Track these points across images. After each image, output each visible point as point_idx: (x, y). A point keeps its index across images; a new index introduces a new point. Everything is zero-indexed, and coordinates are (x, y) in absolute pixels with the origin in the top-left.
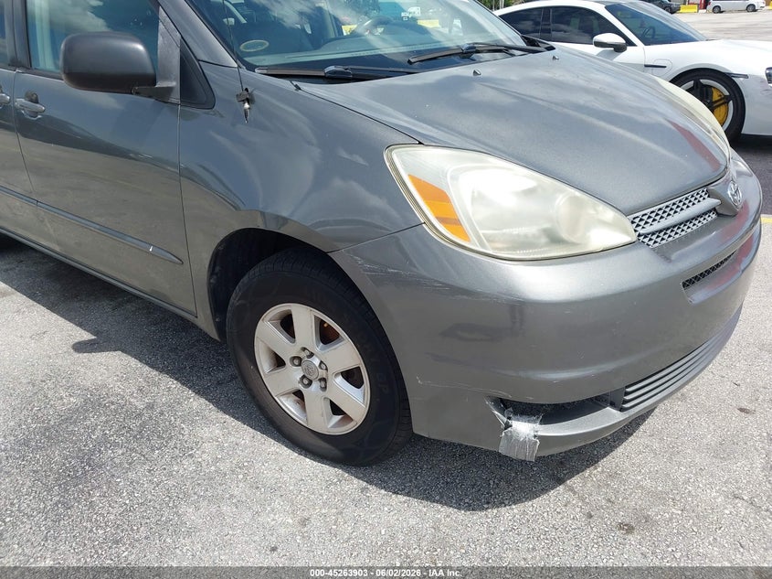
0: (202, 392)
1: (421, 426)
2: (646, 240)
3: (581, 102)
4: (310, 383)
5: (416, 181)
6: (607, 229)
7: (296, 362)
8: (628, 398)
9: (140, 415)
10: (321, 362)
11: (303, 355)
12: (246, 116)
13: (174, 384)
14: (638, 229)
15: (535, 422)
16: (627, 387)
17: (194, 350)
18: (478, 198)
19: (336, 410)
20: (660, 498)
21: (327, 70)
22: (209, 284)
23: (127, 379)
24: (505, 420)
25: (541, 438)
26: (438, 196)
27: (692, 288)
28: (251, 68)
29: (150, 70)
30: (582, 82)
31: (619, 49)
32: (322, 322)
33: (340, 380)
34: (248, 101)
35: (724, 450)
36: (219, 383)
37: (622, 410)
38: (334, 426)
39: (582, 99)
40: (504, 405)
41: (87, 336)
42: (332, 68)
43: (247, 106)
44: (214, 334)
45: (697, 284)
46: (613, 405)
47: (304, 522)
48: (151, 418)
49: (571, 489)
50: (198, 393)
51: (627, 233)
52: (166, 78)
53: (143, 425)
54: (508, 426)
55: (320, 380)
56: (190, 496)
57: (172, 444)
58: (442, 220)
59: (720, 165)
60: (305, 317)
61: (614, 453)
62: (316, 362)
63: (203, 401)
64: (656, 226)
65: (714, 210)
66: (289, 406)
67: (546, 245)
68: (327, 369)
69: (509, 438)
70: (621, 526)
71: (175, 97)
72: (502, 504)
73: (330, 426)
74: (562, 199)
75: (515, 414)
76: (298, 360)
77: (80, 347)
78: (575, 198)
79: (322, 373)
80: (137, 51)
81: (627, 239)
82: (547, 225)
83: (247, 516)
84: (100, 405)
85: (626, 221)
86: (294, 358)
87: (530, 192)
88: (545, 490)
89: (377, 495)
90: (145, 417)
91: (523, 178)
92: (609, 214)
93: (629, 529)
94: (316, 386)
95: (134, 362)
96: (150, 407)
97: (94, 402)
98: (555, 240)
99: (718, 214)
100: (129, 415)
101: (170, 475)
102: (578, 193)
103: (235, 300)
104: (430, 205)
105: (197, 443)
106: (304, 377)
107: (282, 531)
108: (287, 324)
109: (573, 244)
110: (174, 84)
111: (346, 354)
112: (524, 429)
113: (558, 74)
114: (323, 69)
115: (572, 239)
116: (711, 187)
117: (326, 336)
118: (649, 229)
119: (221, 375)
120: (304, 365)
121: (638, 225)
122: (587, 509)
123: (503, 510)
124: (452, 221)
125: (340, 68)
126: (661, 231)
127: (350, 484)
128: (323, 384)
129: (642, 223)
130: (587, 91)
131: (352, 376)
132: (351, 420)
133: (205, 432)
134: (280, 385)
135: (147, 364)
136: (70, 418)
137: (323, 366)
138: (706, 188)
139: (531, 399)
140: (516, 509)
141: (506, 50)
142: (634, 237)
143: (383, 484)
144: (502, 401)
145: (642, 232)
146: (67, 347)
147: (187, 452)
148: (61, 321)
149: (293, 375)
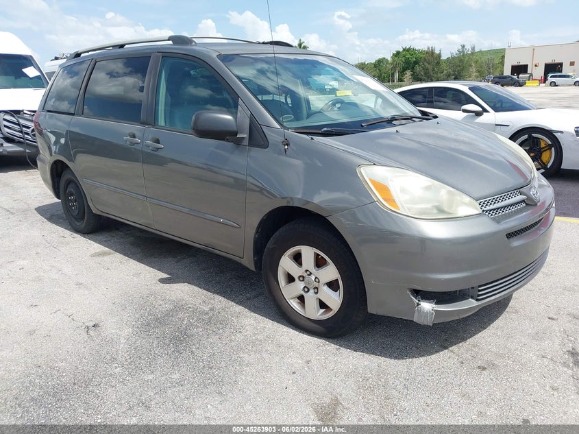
0: (240, 303)
1: (372, 308)
2: (487, 214)
3: (453, 147)
4: (309, 290)
5: (373, 182)
6: (466, 207)
7: (301, 279)
8: (480, 293)
9: (207, 313)
10: (316, 278)
11: (305, 275)
12: (286, 151)
13: (223, 299)
14: (483, 208)
15: (432, 303)
16: (480, 286)
17: (230, 283)
18: (403, 191)
19: (322, 305)
20: (502, 356)
21: (323, 130)
22: (255, 237)
23: (195, 296)
24: (417, 301)
25: (435, 311)
26: (384, 189)
27: (512, 239)
28: (288, 129)
29: (235, 129)
30: (453, 136)
31: (478, 114)
32: (318, 255)
33: (326, 288)
34: (287, 145)
35: (537, 336)
36: (248, 299)
37: (477, 300)
38: (320, 315)
39: (453, 145)
40: (416, 293)
41: (165, 276)
42: (325, 129)
43: (286, 147)
44: (252, 268)
45: (515, 238)
46: (472, 297)
47: (308, 362)
48: (213, 315)
49: (452, 351)
50: (237, 303)
51: (477, 209)
52: (241, 133)
53: (210, 319)
54: (418, 304)
55: (314, 289)
56: (244, 350)
57: (228, 326)
58: (385, 200)
59: (527, 179)
60: (308, 253)
61: (476, 336)
62: (313, 278)
63: (240, 307)
64: (492, 207)
65: (523, 201)
66: (295, 305)
67: (437, 213)
68: (319, 282)
69: (419, 311)
70: (479, 367)
71: (246, 142)
72: (414, 357)
73: (319, 315)
74: (444, 192)
75: (422, 299)
76: (302, 278)
77: (163, 281)
78: (451, 191)
79: (316, 284)
80: (229, 120)
81: (477, 212)
82: (437, 204)
83: (277, 359)
84: (183, 308)
85: (476, 204)
86: (300, 276)
87: (428, 188)
88: (437, 352)
89: (345, 352)
90: (211, 314)
91: (425, 181)
92: (467, 199)
93: (484, 369)
94: (312, 291)
95: (196, 288)
96: (212, 310)
97: (179, 307)
98: (441, 211)
99: (527, 204)
100: (201, 313)
101: (231, 340)
102: (452, 189)
103: (270, 245)
104: (379, 193)
105: (243, 327)
106: (305, 287)
107: (297, 365)
108: (297, 258)
109: (450, 213)
110: (245, 136)
111: (331, 272)
112: (427, 306)
113: (441, 132)
114: (321, 129)
115: (450, 211)
116: (521, 190)
117: (320, 263)
118: (488, 208)
119: (248, 295)
120: (306, 280)
121: (482, 206)
122: (460, 360)
123: (415, 359)
124: (390, 200)
125: (329, 129)
126: (494, 210)
127: (329, 347)
128: (316, 291)
129: (485, 205)
130: (456, 141)
131: (333, 285)
132: (331, 310)
133: (245, 322)
134: (290, 293)
135: (204, 289)
136: (168, 314)
137: (317, 280)
138: (519, 189)
139: (430, 289)
140: (422, 359)
141: (409, 118)
142: (481, 211)
143: (348, 347)
144: (414, 290)
145: (485, 209)
146: (155, 281)
147: (238, 330)
148: (147, 268)
149: (299, 286)
